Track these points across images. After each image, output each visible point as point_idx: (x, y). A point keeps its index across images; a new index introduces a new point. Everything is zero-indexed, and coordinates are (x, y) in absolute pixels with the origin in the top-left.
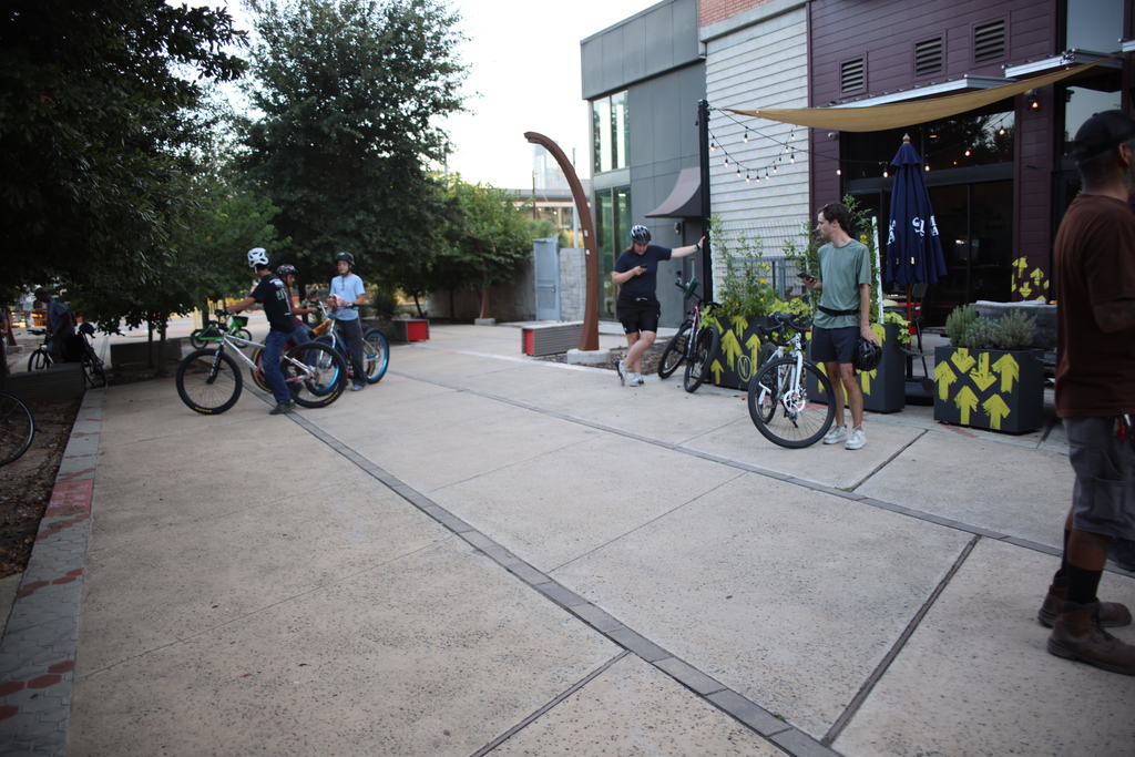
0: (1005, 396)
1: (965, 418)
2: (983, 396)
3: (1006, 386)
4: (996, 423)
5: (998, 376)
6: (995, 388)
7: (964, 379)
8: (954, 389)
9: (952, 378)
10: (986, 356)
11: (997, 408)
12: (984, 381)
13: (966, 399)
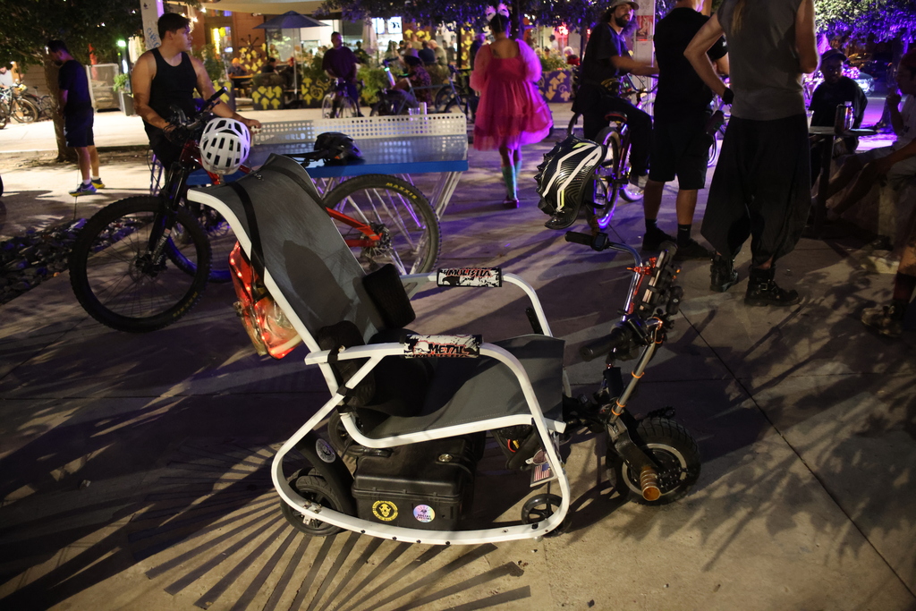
0: (278, 99)
1: (265, 107)
2: (270, 100)
3: (278, 96)
4: (276, 107)
5: (275, 93)
6: (274, 97)
7: (263, 96)
8: (260, 99)
9: (259, 96)
10: (270, 88)
11: (276, 103)
12: (270, 95)
13: (265, 101)
